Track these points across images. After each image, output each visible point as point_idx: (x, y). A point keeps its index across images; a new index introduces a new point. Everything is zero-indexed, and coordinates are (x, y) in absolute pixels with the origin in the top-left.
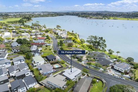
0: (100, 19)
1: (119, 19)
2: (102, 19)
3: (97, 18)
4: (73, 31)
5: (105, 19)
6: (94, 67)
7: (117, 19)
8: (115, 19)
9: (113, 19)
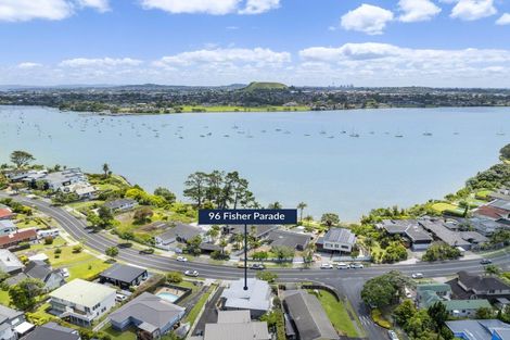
0: (149, 112)
1: (208, 109)
2: (158, 112)
3: (141, 112)
4: (105, 167)
5: (167, 112)
6: (272, 261)
7: (205, 111)
8: (199, 111)
9: (194, 111)
